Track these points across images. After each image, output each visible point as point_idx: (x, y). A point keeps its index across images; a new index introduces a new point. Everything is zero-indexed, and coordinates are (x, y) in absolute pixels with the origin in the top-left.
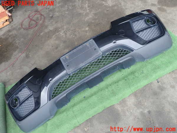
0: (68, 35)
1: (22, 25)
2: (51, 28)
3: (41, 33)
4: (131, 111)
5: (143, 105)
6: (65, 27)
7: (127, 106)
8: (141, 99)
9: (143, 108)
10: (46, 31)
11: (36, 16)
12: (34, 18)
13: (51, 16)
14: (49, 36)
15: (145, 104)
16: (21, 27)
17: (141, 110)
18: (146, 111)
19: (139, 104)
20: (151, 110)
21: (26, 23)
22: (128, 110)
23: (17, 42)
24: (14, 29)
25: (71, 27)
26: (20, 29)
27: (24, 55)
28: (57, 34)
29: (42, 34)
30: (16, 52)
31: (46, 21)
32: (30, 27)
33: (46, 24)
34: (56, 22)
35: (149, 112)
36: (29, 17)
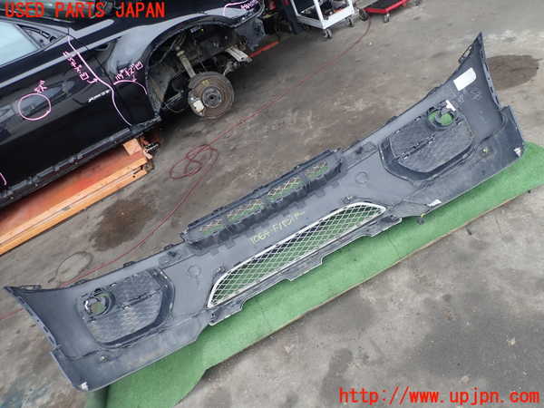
0: (264, 176)
1: (171, 172)
2: (229, 169)
3: (208, 179)
4: (402, 300)
5: (430, 285)
6: (259, 162)
7: (391, 291)
8: (425, 273)
9: (431, 290)
10: (219, 174)
11: (201, 154)
12: (197, 158)
13: (232, 148)
14: (223, 183)
15: (438, 281)
16: (168, 176)
17: (426, 295)
18: (438, 297)
19: (420, 285)
20: (452, 293)
21: (179, 169)
22: (394, 298)
23: (157, 203)
24: (154, 182)
25: (273, 159)
26: (166, 180)
27: (167, 223)
28: (242, 176)
29: (208, 182)
30: (153, 220)
31: (222, 157)
32: (186, 174)
33: (220, 163)
34: (242, 157)
35: (447, 298)
36: (187, 157)
